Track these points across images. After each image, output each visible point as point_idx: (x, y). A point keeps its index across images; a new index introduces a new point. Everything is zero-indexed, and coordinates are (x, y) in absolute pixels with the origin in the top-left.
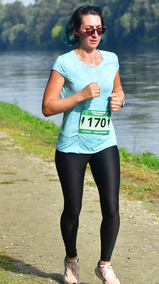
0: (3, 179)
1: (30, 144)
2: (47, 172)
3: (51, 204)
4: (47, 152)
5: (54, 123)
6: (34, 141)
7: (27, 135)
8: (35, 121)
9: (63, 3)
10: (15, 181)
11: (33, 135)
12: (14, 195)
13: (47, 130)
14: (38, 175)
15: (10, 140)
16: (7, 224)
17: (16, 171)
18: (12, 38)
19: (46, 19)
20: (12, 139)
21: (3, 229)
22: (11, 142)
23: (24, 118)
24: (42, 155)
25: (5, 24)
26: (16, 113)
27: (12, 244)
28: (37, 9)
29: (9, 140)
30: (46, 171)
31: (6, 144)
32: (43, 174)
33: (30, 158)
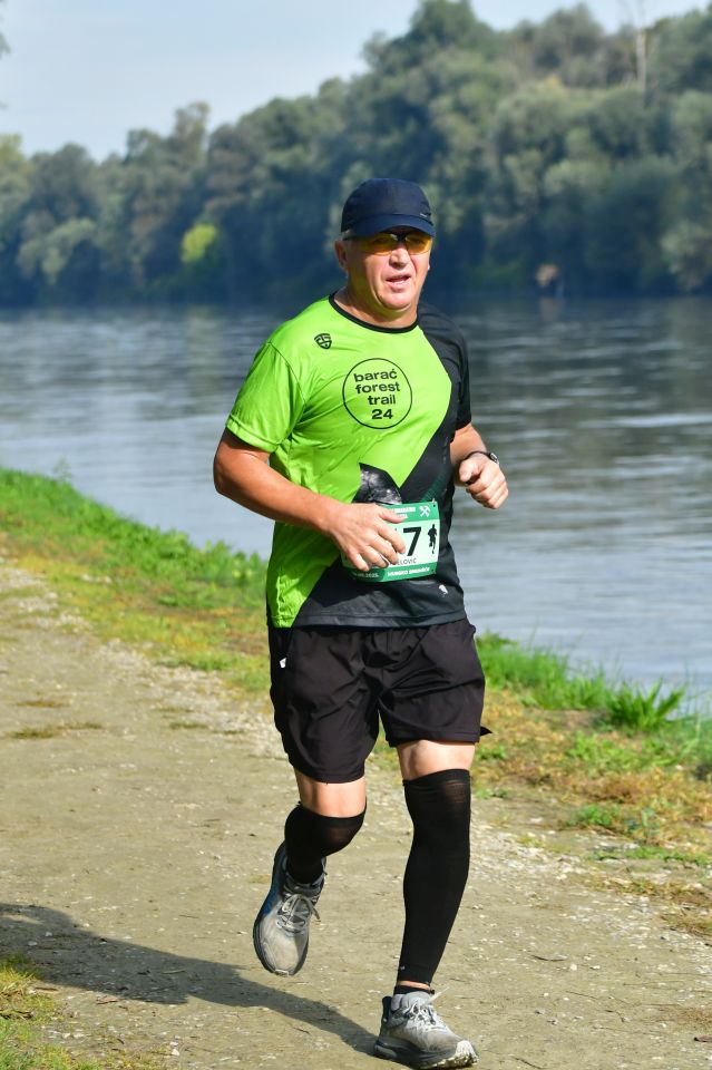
0: (22, 722)
1: (110, 610)
2: (166, 700)
3: (176, 802)
4: (166, 634)
5: (189, 541)
6: (122, 600)
7: (98, 579)
8: (125, 534)
9: (218, 154)
10: (60, 728)
11: (119, 581)
12: (56, 773)
13: (164, 565)
14: (136, 710)
15: (46, 597)
16: (32, 867)
17: (64, 697)
18: (53, 264)
19: (163, 203)
20: (52, 591)
21: (19, 886)
22: (49, 601)
23: (90, 525)
24: (149, 645)
25: (31, 221)
26: (65, 508)
27: (48, 934)
28: (133, 169)
29: (41, 596)
30: (161, 696)
31: (30, 610)
32: (153, 707)
33: (110, 653)
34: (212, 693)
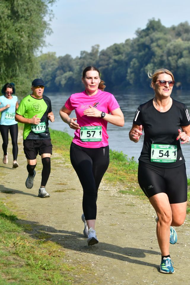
0: (57, 188)
9: (101, 56)
10: (66, 190)
12: (65, 200)
17: (66, 183)
18: (63, 82)
20: (64, 158)
22: (63, 160)
25: (58, 72)
27: (63, 237)
29: (61, 159)
31: (58, 162)
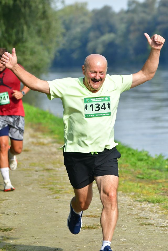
2: (138, 215)
4: (139, 189)
5: (149, 154)
6: (123, 177)
9: (162, 8)
13: (139, 163)
14: (127, 218)
19: (141, 27)
24: (133, 194)
25: (92, 34)
28: (130, 15)
30: (137, 213)
32: (133, 217)
34: (156, 212)
